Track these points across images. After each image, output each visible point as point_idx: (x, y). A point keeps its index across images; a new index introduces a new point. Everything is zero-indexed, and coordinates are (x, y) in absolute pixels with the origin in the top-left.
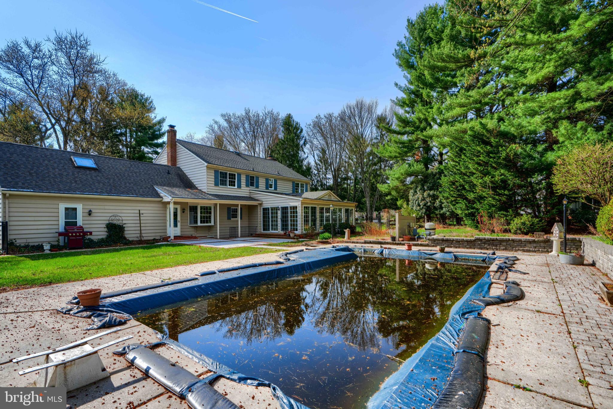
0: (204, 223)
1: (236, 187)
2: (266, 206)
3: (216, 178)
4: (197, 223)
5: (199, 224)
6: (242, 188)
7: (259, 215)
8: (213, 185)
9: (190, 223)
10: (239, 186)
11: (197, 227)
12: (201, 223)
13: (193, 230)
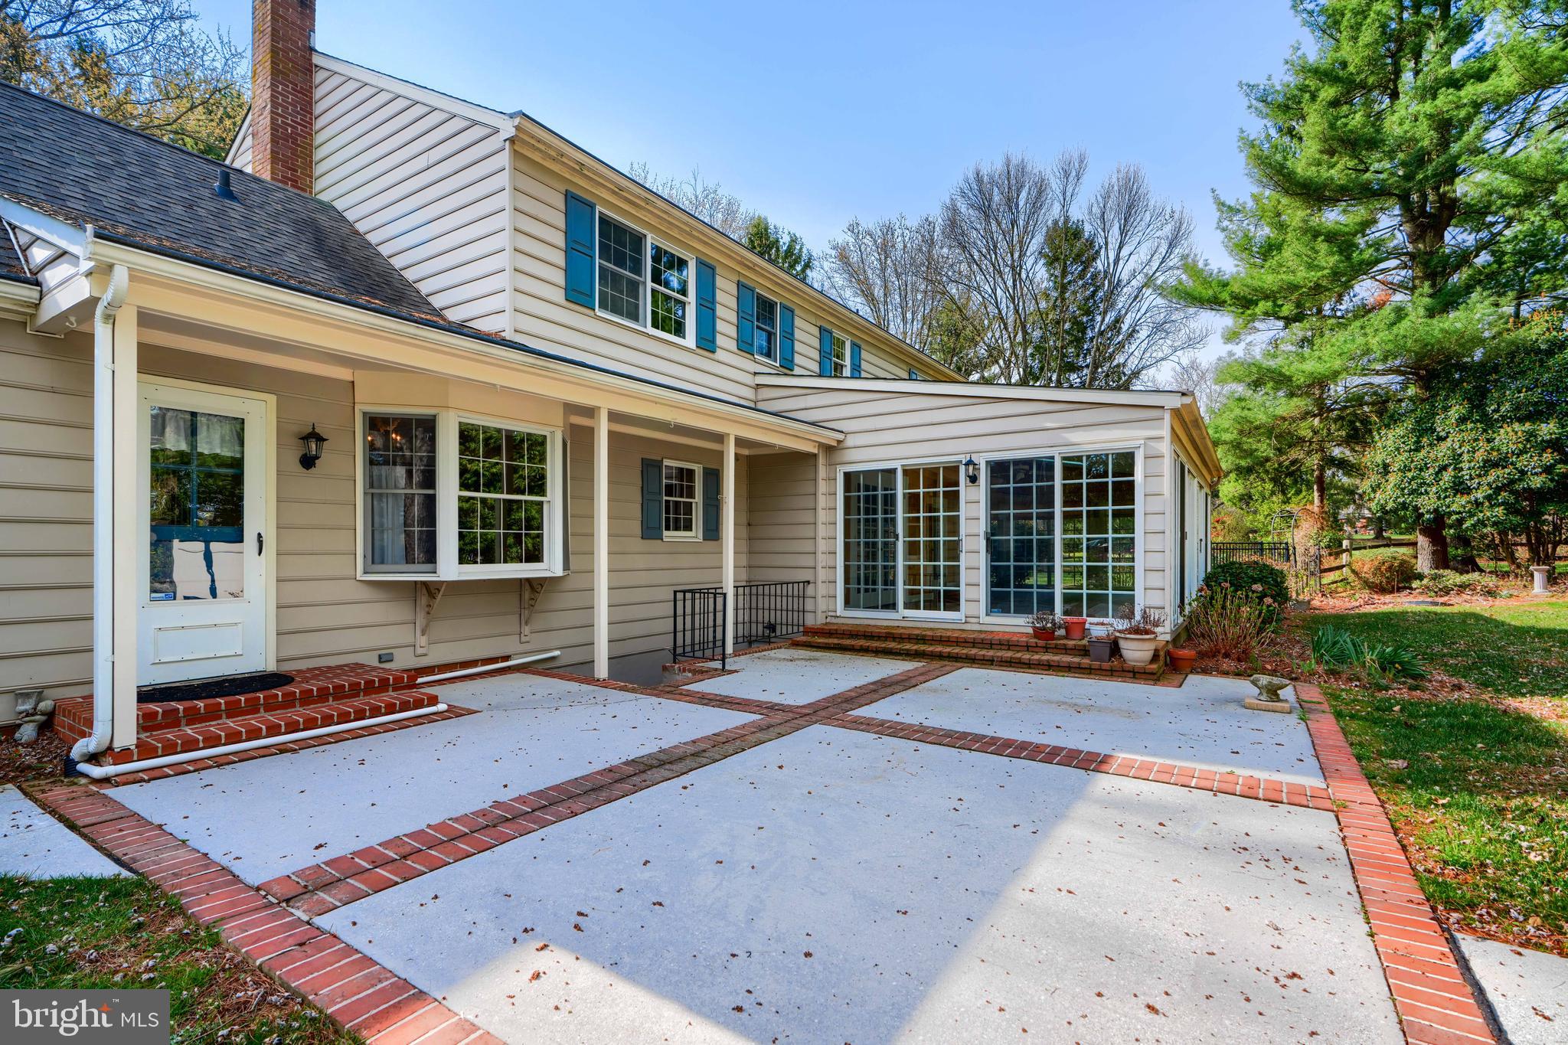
0: (489, 558)
1: (690, 340)
2: (864, 457)
3: (575, 248)
4: (430, 555)
5: (449, 567)
6: (720, 355)
7: (822, 516)
8: (559, 296)
9: (377, 556)
10: (707, 342)
11: (430, 589)
12: (466, 555)
13: (399, 611)
